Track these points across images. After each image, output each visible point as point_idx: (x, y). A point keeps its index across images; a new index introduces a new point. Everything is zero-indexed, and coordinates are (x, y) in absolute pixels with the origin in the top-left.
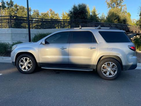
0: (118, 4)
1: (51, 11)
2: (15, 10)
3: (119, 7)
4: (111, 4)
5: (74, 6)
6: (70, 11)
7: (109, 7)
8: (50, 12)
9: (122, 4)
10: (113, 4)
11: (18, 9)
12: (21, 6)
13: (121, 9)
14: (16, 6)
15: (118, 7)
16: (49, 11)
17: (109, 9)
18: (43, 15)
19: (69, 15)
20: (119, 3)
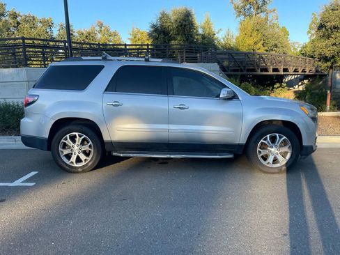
0: (258, 8)
1: (101, 25)
2: (13, 25)
3: (263, 15)
4: (243, 7)
5: (163, 14)
6: (154, 26)
7: (239, 16)
8: (98, 28)
9: (268, 7)
10: (248, 7)
11: (18, 23)
12: (27, 14)
13: (267, 19)
14: (14, 16)
15: (258, 15)
16: (95, 25)
17: (239, 19)
18: (85, 35)
19: (150, 35)
20: (260, 4)
